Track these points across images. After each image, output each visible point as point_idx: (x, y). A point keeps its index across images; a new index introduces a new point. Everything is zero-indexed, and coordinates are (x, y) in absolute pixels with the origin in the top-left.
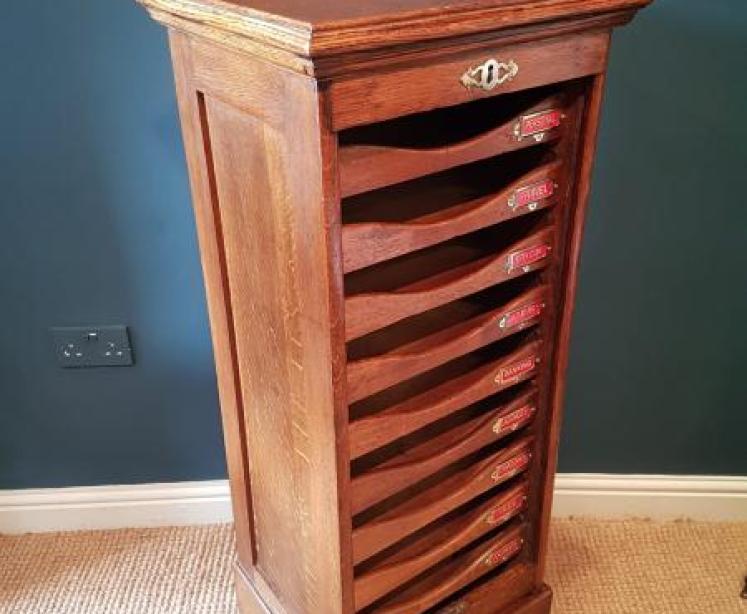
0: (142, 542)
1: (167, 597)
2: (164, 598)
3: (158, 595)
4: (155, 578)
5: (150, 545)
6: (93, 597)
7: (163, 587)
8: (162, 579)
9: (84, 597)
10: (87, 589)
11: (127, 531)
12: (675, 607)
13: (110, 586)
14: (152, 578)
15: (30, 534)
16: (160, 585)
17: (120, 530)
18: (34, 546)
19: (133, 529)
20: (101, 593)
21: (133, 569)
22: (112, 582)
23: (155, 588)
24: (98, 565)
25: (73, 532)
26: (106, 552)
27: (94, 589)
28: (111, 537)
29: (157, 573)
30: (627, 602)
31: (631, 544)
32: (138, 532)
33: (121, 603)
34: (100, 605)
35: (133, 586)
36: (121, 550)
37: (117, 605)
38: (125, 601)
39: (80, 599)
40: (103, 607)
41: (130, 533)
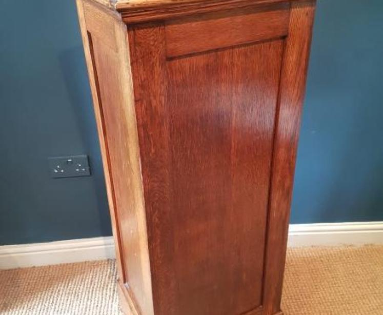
0: (94, 268)
1: (112, 295)
2: (110, 296)
3: (106, 294)
4: (104, 286)
5: (99, 269)
6: (73, 297)
7: (108, 290)
8: (107, 286)
9: (68, 297)
10: (69, 293)
11: (86, 262)
12: (371, 287)
13: (81, 291)
14: (102, 286)
15: (34, 267)
16: (107, 289)
17: (82, 263)
18: (37, 273)
19: (88, 262)
20: (77, 295)
21: (92, 281)
22: (81, 289)
23: (105, 291)
24: (73, 280)
25: (57, 265)
26: (76, 274)
27: (72, 293)
28: (77, 266)
29: (105, 283)
30: (346, 286)
31: (344, 258)
32: (91, 263)
33: (88, 299)
34: (77, 300)
35: (93, 290)
36: (84, 273)
37: (86, 300)
38: (90, 298)
39: (66, 298)
40: (78, 302)
41: (87, 264)
